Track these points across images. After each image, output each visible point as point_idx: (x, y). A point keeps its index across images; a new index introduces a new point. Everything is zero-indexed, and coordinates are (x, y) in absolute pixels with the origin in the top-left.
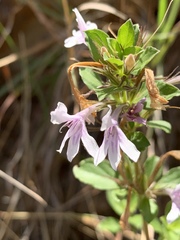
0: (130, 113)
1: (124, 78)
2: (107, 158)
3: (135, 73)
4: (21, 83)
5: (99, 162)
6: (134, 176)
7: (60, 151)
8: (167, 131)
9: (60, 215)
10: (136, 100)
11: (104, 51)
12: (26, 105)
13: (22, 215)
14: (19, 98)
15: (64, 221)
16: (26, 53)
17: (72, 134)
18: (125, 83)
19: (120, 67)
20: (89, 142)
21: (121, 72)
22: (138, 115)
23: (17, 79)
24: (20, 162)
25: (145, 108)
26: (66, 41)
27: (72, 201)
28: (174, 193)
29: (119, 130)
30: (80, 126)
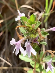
0: (34, 40)
1: (32, 30)
2: (27, 55)
3: (35, 29)
4: (5, 28)
5: (25, 55)
6: (37, 58)
7: (14, 52)
8: (46, 45)
9: (17, 68)
10: (36, 36)
11: (26, 23)
12: (6, 34)
13: (6, 68)
14: (4, 33)
15: (18, 69)
16: (6, 19)
17: (17, 47)
18: (32, 32)
19: (31, 27)
20: (22, 49)
21: (31, 28)
22: (37, 41)
23: (4, 27)
24: (5, 52)
25: (39, 39)
26: (16, 19)
27: (21, 63)
28: (48, 63)
29: (31, 46)
30: (19, 45)
